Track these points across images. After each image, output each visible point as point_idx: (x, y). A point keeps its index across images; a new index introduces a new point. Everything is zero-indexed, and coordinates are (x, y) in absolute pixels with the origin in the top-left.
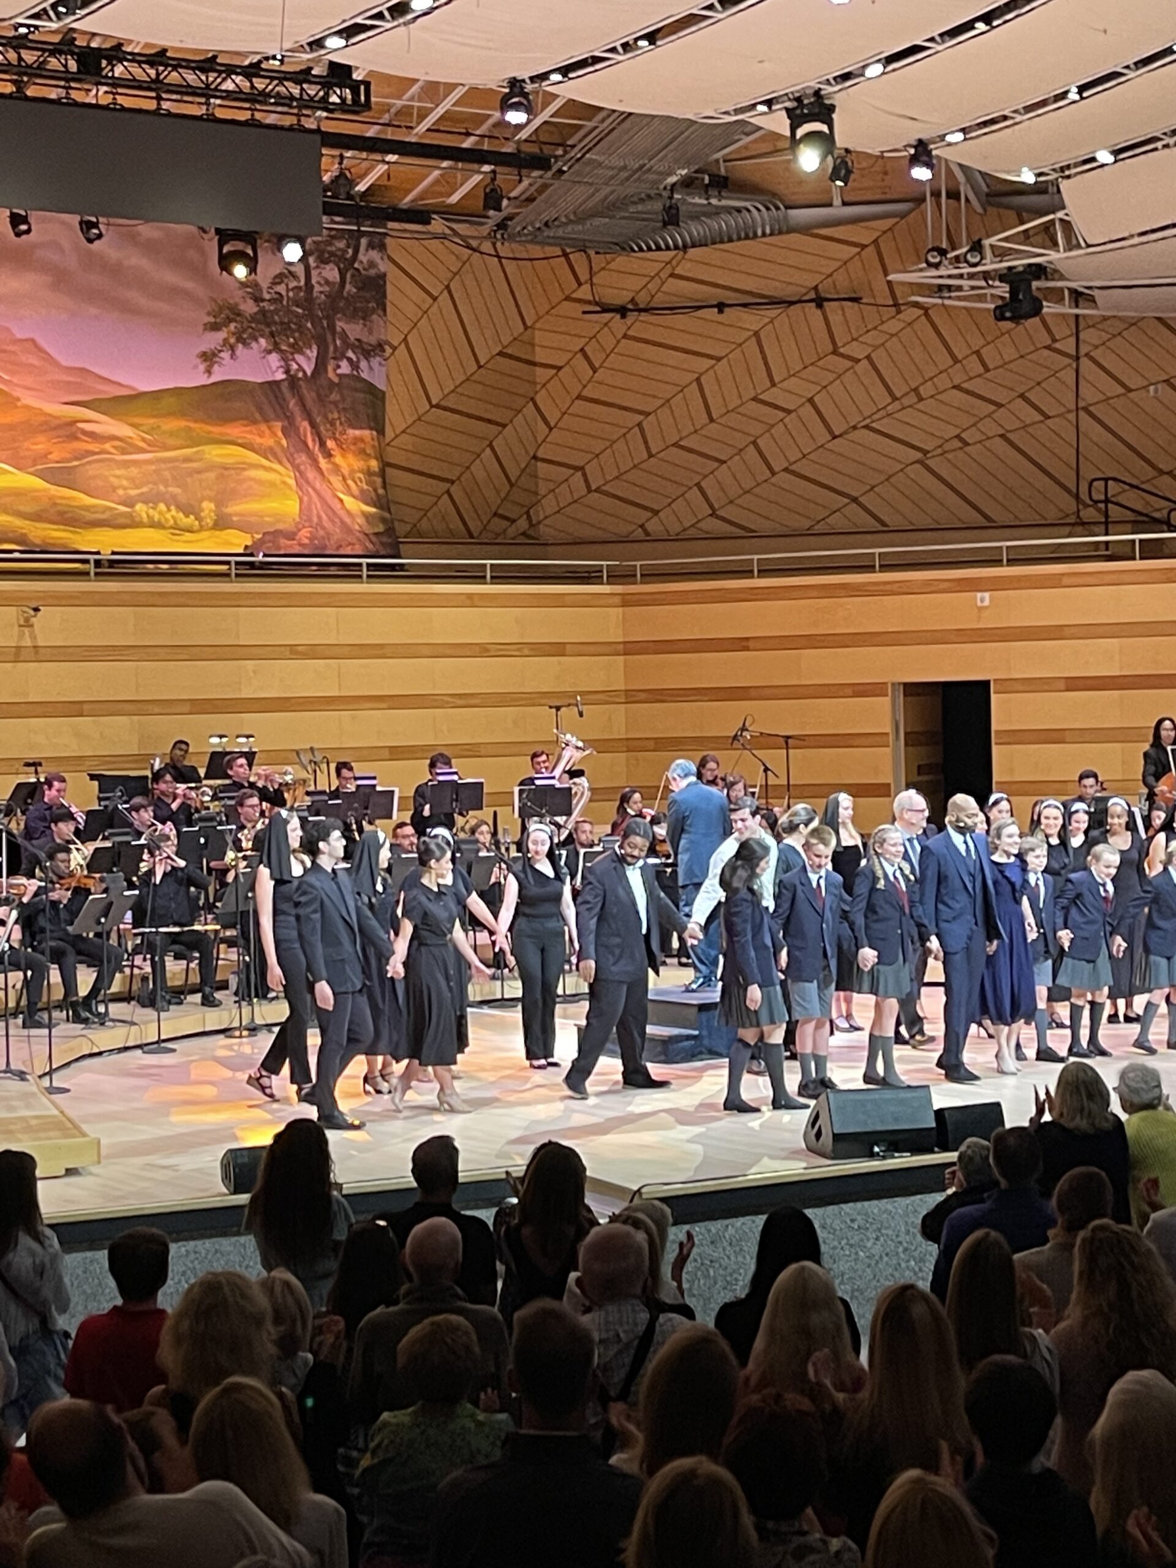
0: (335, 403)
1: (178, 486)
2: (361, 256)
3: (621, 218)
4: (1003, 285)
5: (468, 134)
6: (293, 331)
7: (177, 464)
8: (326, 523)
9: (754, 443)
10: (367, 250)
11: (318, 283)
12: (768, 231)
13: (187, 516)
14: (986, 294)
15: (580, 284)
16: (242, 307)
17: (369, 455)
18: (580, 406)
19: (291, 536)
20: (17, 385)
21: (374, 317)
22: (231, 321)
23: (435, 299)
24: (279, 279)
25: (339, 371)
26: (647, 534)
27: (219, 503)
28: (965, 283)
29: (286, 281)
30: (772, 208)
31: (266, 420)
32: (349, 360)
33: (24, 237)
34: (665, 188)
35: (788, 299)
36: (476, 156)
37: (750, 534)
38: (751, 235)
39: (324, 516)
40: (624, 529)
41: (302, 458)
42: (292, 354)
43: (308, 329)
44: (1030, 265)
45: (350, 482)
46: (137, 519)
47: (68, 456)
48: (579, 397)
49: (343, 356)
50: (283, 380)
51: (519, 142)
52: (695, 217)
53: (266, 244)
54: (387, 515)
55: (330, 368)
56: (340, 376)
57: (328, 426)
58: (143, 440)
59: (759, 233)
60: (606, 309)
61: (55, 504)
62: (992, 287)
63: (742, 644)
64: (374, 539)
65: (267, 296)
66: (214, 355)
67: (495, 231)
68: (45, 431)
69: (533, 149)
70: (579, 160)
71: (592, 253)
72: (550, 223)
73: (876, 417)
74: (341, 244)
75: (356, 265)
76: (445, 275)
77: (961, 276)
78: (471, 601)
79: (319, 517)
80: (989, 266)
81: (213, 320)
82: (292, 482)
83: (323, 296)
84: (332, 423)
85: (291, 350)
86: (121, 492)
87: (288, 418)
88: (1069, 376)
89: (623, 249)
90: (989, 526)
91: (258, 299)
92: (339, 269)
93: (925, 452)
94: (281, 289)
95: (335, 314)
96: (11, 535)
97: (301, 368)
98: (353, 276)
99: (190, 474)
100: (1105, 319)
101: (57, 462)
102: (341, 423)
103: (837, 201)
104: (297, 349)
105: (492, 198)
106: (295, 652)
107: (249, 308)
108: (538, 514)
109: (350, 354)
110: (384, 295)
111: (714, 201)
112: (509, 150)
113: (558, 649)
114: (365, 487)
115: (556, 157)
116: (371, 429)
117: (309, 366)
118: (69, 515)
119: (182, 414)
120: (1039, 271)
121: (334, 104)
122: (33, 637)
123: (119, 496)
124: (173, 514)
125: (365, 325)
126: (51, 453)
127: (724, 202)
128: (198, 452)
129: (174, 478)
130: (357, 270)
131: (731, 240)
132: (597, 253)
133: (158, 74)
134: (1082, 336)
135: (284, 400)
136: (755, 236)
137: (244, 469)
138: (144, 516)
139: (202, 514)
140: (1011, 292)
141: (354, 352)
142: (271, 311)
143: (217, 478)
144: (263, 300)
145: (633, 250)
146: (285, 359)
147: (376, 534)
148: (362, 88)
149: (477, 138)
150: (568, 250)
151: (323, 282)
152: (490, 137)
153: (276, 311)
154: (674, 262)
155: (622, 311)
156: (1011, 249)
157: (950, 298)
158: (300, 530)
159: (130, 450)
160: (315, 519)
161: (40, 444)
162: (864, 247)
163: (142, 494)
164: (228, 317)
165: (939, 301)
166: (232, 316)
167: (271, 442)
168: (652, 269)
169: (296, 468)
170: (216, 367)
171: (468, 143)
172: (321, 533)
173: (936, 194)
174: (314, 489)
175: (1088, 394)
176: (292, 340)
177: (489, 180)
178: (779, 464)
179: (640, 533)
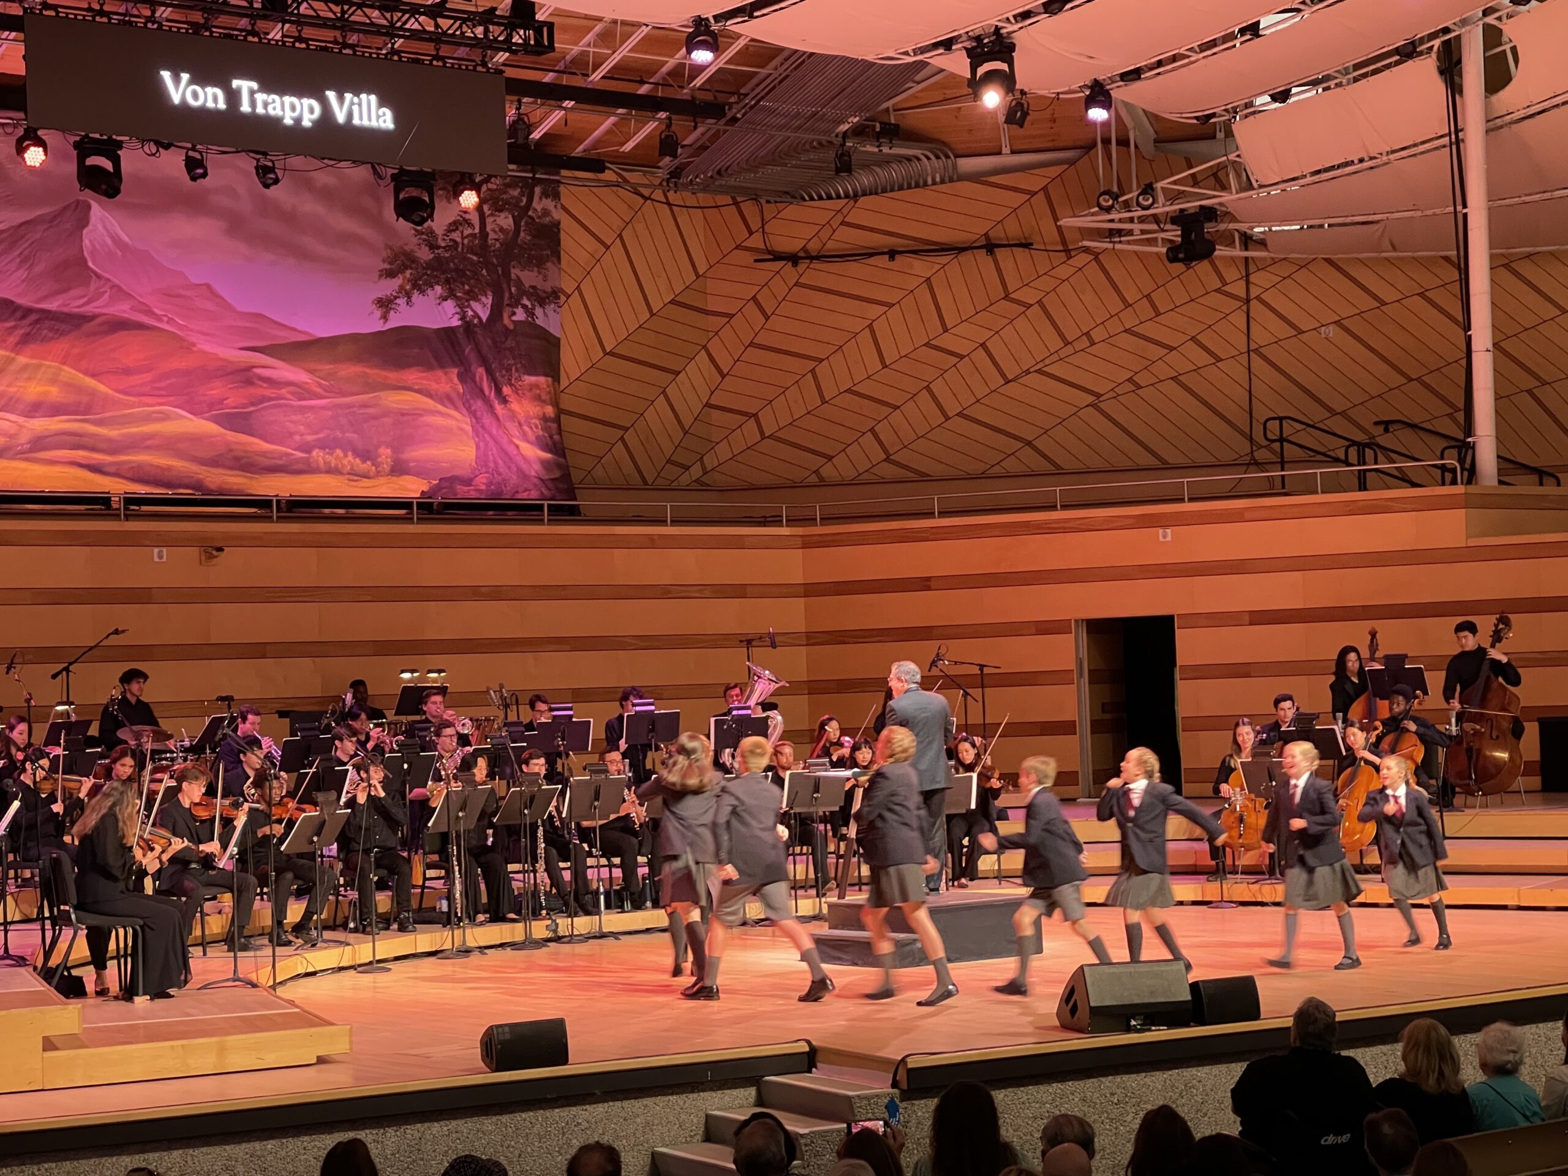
0: (511, 349)
1: (354, 432)
2: (535, 204)
3: (795, 166)
4: (1175, 227)
5: (642, 82)
6: (469, 278)
7: (355, 409)
8: (503, 469)
9: (928, 388)
10: (541, 199)
11: (493, 230)
12: (938, 179)
13: (364, 462)
14: (1156, 239)
15: (751, 233)
16: (418, 254)
17: (544, 401)
18: (753, 354)
19: (468, 482)
20: (193, 330)
21: (549, 264)
22: (406, 268)
23: (608, 248)
24: (454, 226)
25: (514, 318)
26: (821, 479)
27: (396, 450)
28: (1136, 227)
29: (461, 228)
30: (941, 156)
31: (442, 366)
32: (524, 307)
33: (199, 181)
34: (837, 136)
35: (959, 245)
36: (651, 104)
37: (924, 478)
38: (921, 183)
39: (500, 462)
40: (798, 475)
41: (479, 404)
42: (468, 300)
43: (482, 275)
44: (1201, 207)
45: (526, 428)
46: (314, 465)
47: (246, 401)
48: (751, 344)
49: (518, 303)
50: (458, 327)
51: (693, 89)
52: (866, 166)
53: (441, 192)
54: (562, 460)
55: (505, 316)
56: (516, 323)
57: (504, 372)
58: (320, 385)
59: (930, 181)
60: (778, 257)
61: (231, 450)
62: (1163, 230)
63: (925, 584)
64: (550, 485)
65: (443, 244)
66: (390, 302)
67: (668, 181)
68: (220, 376)
69: (709, 97)
70: (752, 107)
71: (763, 201)
72: (723, 172)
73: (1047, 362)
74: (516, 193)
75: (530, 213)
76: (617, 223)
77: (1131, 220)
78: (652, 543)
79: (495, 463)
80: (1159, 210)
81: (388, 267)
82: (469, 428)
83: (498, 245)
84: (509, 370)
85: (467, 297)
86: (297, 438)
87: (463, 364)
88: (1239, 320)
89: (794, 197)
90: (1166, 467)
91: (433, 247)
92: (513, 217)
93: (1098, 395)
94: (456, 236)
95: (510, 262)
96: (186, 481)
97: (476, 315)
98: (527, 224)
99: (366, 420)
100: (1274, 262)
101: (236, 408)
102: (517, 370)
103: (1006, 150)
104: (472, 296)
105: (667, 145)
106: (476, 593)
107: (425, 255)
108: (710, 461)
109: (526, 302)
110: (559, 243)
111: (886, 150)
112: (684, 97)
113: (739, 591)
114: (541, 433)
115: (730, 105)
116: (547, 376)
117: (484, 313)
118: (244, 461)
119: (358, 359)
120: (1209, 214)
121: (516, 44)
123: (297, 442)
124: (350, 461)
125: (539, 273)
126: (227, 399)
127: (894, 151)
128: (374, 398)
129: (351, 424)
130: (531, 217)
131: (901, 189)
132: (768, 202)
133: (343, 12)
134: (1252, 278)
135: (460, 346)
136: (925, 184)
137: (421, 415)
138: (321, 461)
139: (379, 460)
140: (1182, 236)
141: (529, 299)
142: (446, 258)
143: (393, 424)
144: (438, 247)
145: (804, 200)
146: (461, 306)
147: (552, 480)
148: (545, 29)
149: (652, 86)
150: (739, 199)
151: (497, 229)
152: (662, 85)
153: (452, 258)
154: (845, 211)
155: (794, 259)
156: (1183, 192)
157: (1120, 242)
158: (476, 476)
159: (306, 395)
160: (492, 465)
161: (216, 390)
162: (1033, 194)
163: (319, 439)
164: (403, 264)
165: (1110, 246)
166: (408, 263)
167: (447, 388)
168: (823, 217)
169: (473, 414)
170: (392, 312)
171: (644, 90)
172: (498, 479)
173: (1106, 141)
174: (491, 435)
175: (1260, 337)
176: (467, 287)
177: (664, 127)
178: (952, 408)
179: (814, 479)
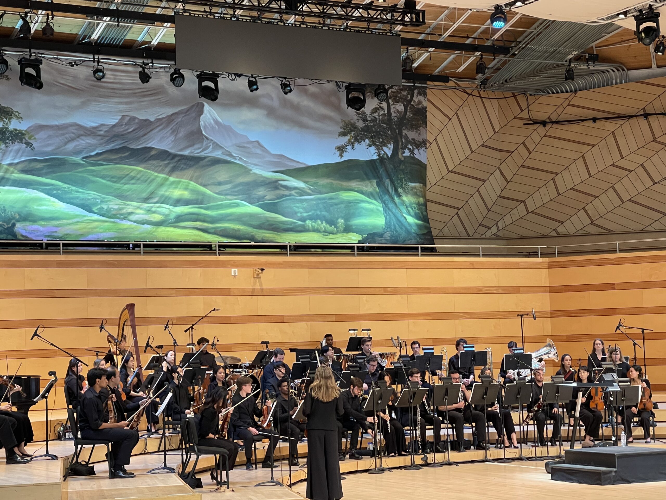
0: (403, 170)
1: (326, 211)
2: (414, 99)
3: (544, 77)
5: (468, 37)
6: (382, 135)
7: (326, 200)
8: (398, 229)
9: (613, 187)
10: (417, 96)
11: (394, 112)
12: (618, 81)
13: (331, 226)
15: (522, 111)
16: (357, 124)
17: (418, 196)
18: (523, 171)
19: (381, 235)
20: (250, 163)
21: (421, 128)
22: (352, 131)
23: (450, 119)
24: (375, 110)
25: (404, 155)
26: (558, 233)
27: (347, 219)
29: (378, 111)
30: (620, 69)
31: (369, 179)
32: (409, 149)
33: (255, 92)
34: (566, 61)
35: (629, 115)
36: (472, 48)
37: (611, 233)
38: (610, 84)
39: (397, 226)
40: (546, 231)
41: (386, 197)
42: (381, 146)
43: (388, 134)
45: (410, 209)
46: (307, 228)
47: (275, 197)
48: (522, 166)
49: (406, 147)
50: (376, 159)
51: (493, 40)
52: (581, 76)
53: (369, 94)
54: (427, 224)
55: (400, 154)
56: (405, 157)
57: (399, 182)
58: (310, 189)
59: (614, 82)
60: (535, 123)
61: (268, 221)
63: (612, 287)
64: (421, 236)
65: (369, 119)
66: (344, 148)
67: (480, 85)
68: (263, 185)
69: (501, 44)
70: (523, 48)
71: (528, 95)
72: (508, 81)
74: (405, 93)
75: (412, 103)
76: (455, 107)
78: (472, 266)
79: (395, 226)
81: (343, 131)
82: (381, 209)
83: (396, 119)
84: (401, 180)
86: (299, 215)
87: (379, 178)
89: (544, 92)
91: (365, 120)
92: (404, 105)
94: (376, 115)
95: (402, 127)
96: (247, 236)
97: (386, 154)
98: (410, 108)
99: (332, 206)
101: (269, 200)
102: (405, 180)
103: (654, 66)
104: (384, 144)
105: (480, 68)
106: (386, 291)
107: (361, 124)
108: (501, 225)
109: (410, 146)
110: (426, 117)
111: (591, 67)
112: (489, 44)
113: (516, 290)
114: (417, 211)
115: (512, 47)
116: (420, 183)
117: (390, 153)
118: (274, 226)
119: (328, 176)
121: (406, 21)
122: (261, 284)
123: (299, 217)
124: (324, 225)
125: (416, 132)
126: (266, 196)
127: (595, 68)
128: (336, 194)
129: (325, 208)
130: (412, 105)
131: (599, 86)
132: (531, 95)
133: (324, 9)
135: (377, 169)
136: (612, 84)
137: (359, 203)
138: (310, 225)
139: (338, 225)
141: (411, 145)
142: (371, 126)
143: (345, 207)
144: (367, 121)
145: (549, 93)
146: (378, 149)
147: (422, 234)
148: (421, 14)
149: (473, 39)
150: (516, 94)
151: (396, 111)
152: (478, 38)
153: (374, 126)
154: (570, 99)
155: (544, 123)
158: (385, 233)
159: (304, 194)
160: (393, 227)
161: (261, 192)
163: (309, 215)
164: (350, 129)
166: (353, 129)
167: (371, 190)
168: (559, 102)
169: (384, 202)
170: (345, 153)
171: (468, 41)
172: (396, 234)
174: (392, 212)
176: (381, 140)
177: (479, 59)
178: (626, 197)
179: (554, 233)
